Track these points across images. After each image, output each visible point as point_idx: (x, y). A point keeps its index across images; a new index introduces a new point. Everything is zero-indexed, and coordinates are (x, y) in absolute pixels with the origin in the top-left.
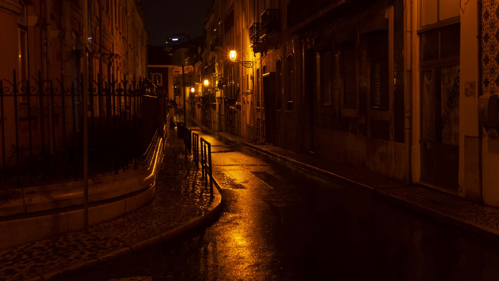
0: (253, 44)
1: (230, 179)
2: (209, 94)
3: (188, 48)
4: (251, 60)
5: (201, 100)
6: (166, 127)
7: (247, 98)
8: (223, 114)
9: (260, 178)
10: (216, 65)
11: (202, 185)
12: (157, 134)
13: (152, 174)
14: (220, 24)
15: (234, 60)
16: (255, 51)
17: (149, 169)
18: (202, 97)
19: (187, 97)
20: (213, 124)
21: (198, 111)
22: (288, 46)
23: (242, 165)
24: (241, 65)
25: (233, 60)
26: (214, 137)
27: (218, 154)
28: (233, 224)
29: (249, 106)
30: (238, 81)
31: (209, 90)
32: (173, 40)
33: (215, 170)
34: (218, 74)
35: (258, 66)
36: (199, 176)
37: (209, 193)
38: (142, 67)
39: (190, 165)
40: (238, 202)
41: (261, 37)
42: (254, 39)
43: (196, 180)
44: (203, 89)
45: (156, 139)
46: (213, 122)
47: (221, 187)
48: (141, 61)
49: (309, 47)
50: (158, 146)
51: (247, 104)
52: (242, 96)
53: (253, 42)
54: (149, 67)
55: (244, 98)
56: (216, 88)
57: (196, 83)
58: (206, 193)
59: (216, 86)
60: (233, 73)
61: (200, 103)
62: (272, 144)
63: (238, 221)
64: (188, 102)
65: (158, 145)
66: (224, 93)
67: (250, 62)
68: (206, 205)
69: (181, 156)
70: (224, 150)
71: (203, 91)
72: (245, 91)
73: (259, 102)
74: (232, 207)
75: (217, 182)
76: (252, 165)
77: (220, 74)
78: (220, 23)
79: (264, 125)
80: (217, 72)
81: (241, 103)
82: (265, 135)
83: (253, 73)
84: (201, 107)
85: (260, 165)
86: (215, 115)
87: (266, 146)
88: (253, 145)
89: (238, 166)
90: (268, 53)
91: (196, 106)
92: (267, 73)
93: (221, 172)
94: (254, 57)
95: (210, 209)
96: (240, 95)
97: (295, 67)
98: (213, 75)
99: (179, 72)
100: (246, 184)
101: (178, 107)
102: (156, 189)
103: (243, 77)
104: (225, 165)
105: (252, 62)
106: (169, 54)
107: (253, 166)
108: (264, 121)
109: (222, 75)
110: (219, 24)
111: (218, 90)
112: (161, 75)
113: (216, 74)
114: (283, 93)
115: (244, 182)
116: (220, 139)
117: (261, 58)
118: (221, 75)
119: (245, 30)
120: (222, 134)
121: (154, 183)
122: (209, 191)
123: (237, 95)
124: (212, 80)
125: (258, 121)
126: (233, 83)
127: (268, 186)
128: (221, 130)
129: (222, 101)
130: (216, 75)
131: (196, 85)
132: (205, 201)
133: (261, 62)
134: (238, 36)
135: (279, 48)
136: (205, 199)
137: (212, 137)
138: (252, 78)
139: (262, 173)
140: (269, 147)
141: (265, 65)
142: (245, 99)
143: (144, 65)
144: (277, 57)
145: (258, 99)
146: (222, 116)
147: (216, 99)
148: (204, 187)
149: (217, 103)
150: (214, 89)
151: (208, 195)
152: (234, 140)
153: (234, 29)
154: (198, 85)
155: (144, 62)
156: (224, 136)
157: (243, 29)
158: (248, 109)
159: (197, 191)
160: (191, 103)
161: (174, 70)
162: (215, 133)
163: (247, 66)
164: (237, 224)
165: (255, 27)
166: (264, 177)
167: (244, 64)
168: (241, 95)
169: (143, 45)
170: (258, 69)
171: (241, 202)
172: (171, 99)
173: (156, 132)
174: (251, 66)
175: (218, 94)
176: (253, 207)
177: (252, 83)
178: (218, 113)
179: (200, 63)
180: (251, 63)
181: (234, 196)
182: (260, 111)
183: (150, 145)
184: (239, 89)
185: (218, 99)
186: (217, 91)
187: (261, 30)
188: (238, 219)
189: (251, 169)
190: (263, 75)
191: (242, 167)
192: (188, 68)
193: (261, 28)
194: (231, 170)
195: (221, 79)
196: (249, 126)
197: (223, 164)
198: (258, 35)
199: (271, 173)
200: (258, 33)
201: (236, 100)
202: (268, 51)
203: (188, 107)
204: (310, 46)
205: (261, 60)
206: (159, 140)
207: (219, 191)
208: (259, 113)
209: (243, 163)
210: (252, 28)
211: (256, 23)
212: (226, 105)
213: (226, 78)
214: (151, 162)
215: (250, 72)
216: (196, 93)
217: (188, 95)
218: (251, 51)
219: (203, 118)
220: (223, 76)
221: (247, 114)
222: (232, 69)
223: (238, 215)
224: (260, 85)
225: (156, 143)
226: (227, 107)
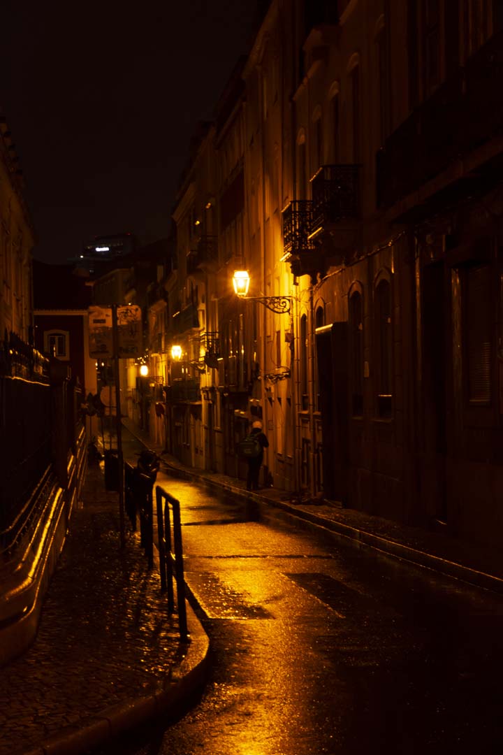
0: (291, 252)
1: (233, 592)
2: (184, 380)
3: (132, 269)
4: (286, 294)
5: (164, 395)
6: (76, 462)
7: (277, 388)
8: (219, 428)
9: (311, 590)
10: (199, 308)
11: (161, 611)
12: (49, 477)
13: (29, 580)
14: (211, 206)
15: (245, 294)
16: (297, 271)
17: (20, 567)
18: (165, 388)
19: (130, 389)
20: (193, 454)
21: (158, 423)
22: (377, 256)
23: (264, 557)
24: (262, 307)
25: (243, 294)
26: (195, 486)
27: (203, 527)
28: (239, 715)
29: (281, 411)
30: (255, 347)
31: (183, 370)
32: (98, 250)
33: (196, 569)
34: (205, 331)
35: (303, 309)
36: (152, 584)
37: (177, 630)
38: (18, 314)
39: (132, 558)
40: (254, 655)
41: (311, 234)
42: (292, 241)
43: (144, 596)
44: (169, 368)
45: (44, 492)
46: (193, 448)
47: (208, 614)
48: (18, 300)
49: (432, 257)
50: (51, 510)
51: (278, 403)
52: (265, 384)
53: (290, 249)
54: (36, 314)
55: (268, 390)
56: (201, 365)
57: (153, 353)
58: (168, 631)
59: (201, 359)
60: (242, 328)
61: (161, 402)
62: (340, 503)
63: (251, 708)
64: (134, 402)
65: (51, 505)
66: (220, 376)
67: (284, 298)
68: (167, 663)
69: (112, 535)
70: (219, 518)
71: (169, 375)
72: (272, 372)
73: (307, 397)
74: (236, 668)
75: (199, 602)
76: (290, 557)
77: (210, 331)
78: (209, 204)
79: (321, 454)
80: (202, 325)
81: (260, 402)
82: (322, 482)
83: (292, 325)
84: (165, 414)
85: (309, 557)
86: (199, 432)
87: (326, 507)
88: (294, 507)
89: (254, 558)
90: (329, 275)
91: (153, 411)
92: (325, 325)
93: (210, 574)
94: (294, 286)
95: (177, 674)
96: (260, 380)
97: (397, 309)
98: (192, 334)
99: (104, 321)
100: (274, 606)
101: (107, 413)
102: (40, 621)
103: (266, 337)
104: (220, 557)
105: (290, 298)
106: (87, 284)
107: (292, 559)
108: (319, 445)
109: (216, 332)
110: (207, 207)
111: (206, 369)
112: (67, 334)
113: (199, 332)
114: (367, 374)
115: (267, 601)
116: (210, 490)
117: (311, 288)
118: (213, 333)
119: (271, 221)
120: (216, 479)
121: (34, 604)
122: (176, 625)
123: (252, 382)
124: (191, 345)
125: (305, 445)
126: (243, 351)
127: (330, 610)
128: (212, 469)
129: (216, 398)
130: (200, 334)
131: (151, 358)
132: (164, 651)
133: (311, 299)
134: (254, 236)
135: (355, 263)
136: (166, 646)
137: (191, 486)
138: (290, 339)
139: (315, 576)
140: (334, 509)
141: (322, 306)
142: (273, 390)
143: (24, 310)
144: (352, 286)
145: (305, 390)
146: (216, 434)
147: (202, 392)
148: (165, 615)
149: (203, 402)
150: (195, 367)
151: (174, 636)
152: (245, 493)
153: (245, 217)
154: (157, 357)
155: (25, 301)
156: (220, 482)
157: (266, 219)
158: (279, 415)
159: (144, 626)
160: (140, 404)
161: (91, 318)
162: (198, 477)
163: (276, 309)
164: (248, 714)
165: (295, 212)
166: (320, 587)
167: (270, 303)
168: (263, 381)
169: (21, 261)
170: (304, 315)
171: (261, 655)
172: (90, 394)
173: (46, 473)
174: (285, 310)
175: (206, 380)
176: (292, 669)
177: (290, 351)
178: (205, 428)
179: (162, 303)
180: (287, 302)
181: (243, 637)
182: (309, 420)
183: (27, 505)
184: (258, 365)
185: (207, 392)
186: (203, 372)
187: (310, 218)
188: (252, 700)
189: (288, 566)
190: (317, 330)
191: (264, 561)
192: (126, 313)
193: (310, 214)
194: (235, 569)
195: (212, 342)
196: (283, 458)
197: (218, 554)
198: (304, 230)
199: (337, 576)
200: (303, 226)
201: (249, 394)
202: (327, 270)
203: (131, 412)
204: (434, 255)
205: (311, 293)
206: (52, 494)
207: (203, 623)
208: (308, 426)
209: (266, 550)
210: (287, 215)
211: (299, 202)
212: (227, 406)
213: (226, 340)
214: (27, 551)
215: (284, 323)
216: (153, 377)
217: (132, 383)
218: (287, 271)
219: (168, 439)
220: (217, 334)
221: (276, 428)
222: (239, 317)
223: (251, 690)
224: (309, 354)
225: (45, 500)
226: (227, 413)
